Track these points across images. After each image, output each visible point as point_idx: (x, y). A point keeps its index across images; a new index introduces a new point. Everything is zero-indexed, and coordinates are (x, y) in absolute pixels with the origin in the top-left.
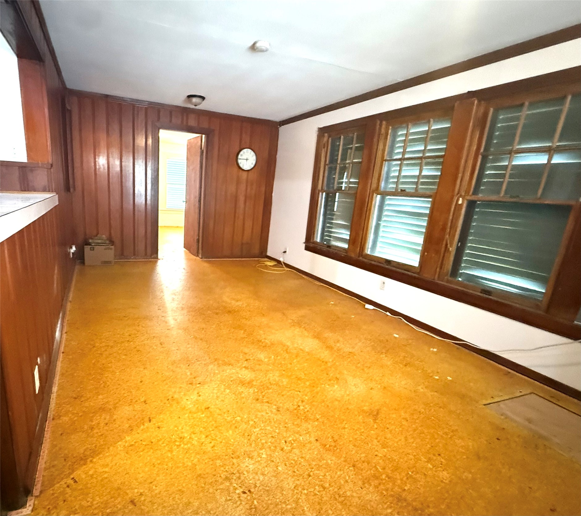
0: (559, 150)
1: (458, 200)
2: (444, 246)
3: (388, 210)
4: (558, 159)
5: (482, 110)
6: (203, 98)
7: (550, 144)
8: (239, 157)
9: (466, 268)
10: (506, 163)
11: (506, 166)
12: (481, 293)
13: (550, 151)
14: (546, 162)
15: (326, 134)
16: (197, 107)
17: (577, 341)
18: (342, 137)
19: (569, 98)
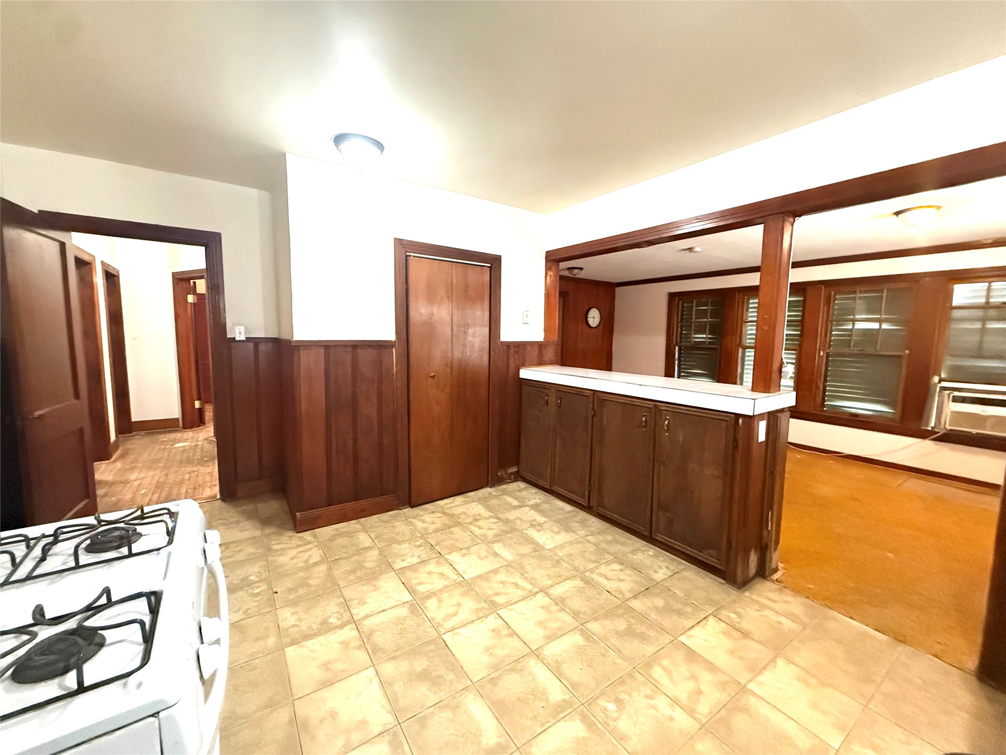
0: (886, 320)
1: (819, 353)
2: (814, 385)
3: (748, 360)
4: (885, 326)
5: (827, 292)
6: (581, 269)
7: (879, 316)
8: (589, 316)
9: (828, 401)
10: (850, 327)
11: (851, 330)
12: (850, 416)
13: (880, 321)
14: (878, 328)
15: (676, 298)
16: (576, 277)
17: (927, 439)
18: (695, 301)
19: (885, 291)
